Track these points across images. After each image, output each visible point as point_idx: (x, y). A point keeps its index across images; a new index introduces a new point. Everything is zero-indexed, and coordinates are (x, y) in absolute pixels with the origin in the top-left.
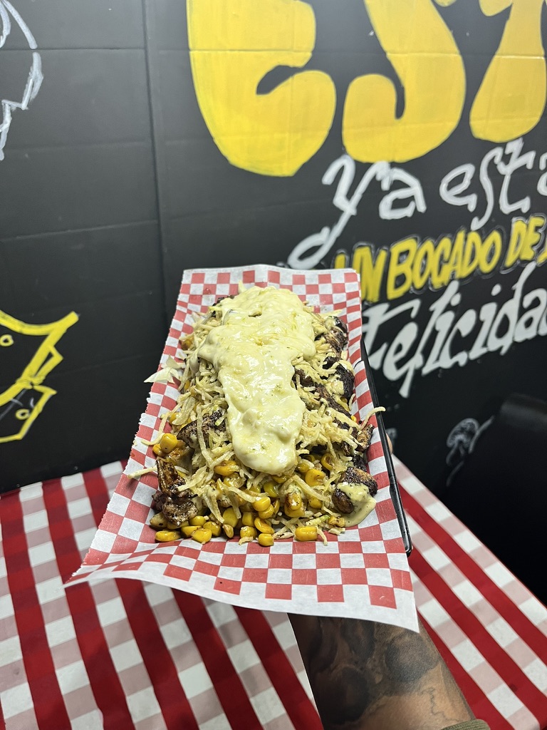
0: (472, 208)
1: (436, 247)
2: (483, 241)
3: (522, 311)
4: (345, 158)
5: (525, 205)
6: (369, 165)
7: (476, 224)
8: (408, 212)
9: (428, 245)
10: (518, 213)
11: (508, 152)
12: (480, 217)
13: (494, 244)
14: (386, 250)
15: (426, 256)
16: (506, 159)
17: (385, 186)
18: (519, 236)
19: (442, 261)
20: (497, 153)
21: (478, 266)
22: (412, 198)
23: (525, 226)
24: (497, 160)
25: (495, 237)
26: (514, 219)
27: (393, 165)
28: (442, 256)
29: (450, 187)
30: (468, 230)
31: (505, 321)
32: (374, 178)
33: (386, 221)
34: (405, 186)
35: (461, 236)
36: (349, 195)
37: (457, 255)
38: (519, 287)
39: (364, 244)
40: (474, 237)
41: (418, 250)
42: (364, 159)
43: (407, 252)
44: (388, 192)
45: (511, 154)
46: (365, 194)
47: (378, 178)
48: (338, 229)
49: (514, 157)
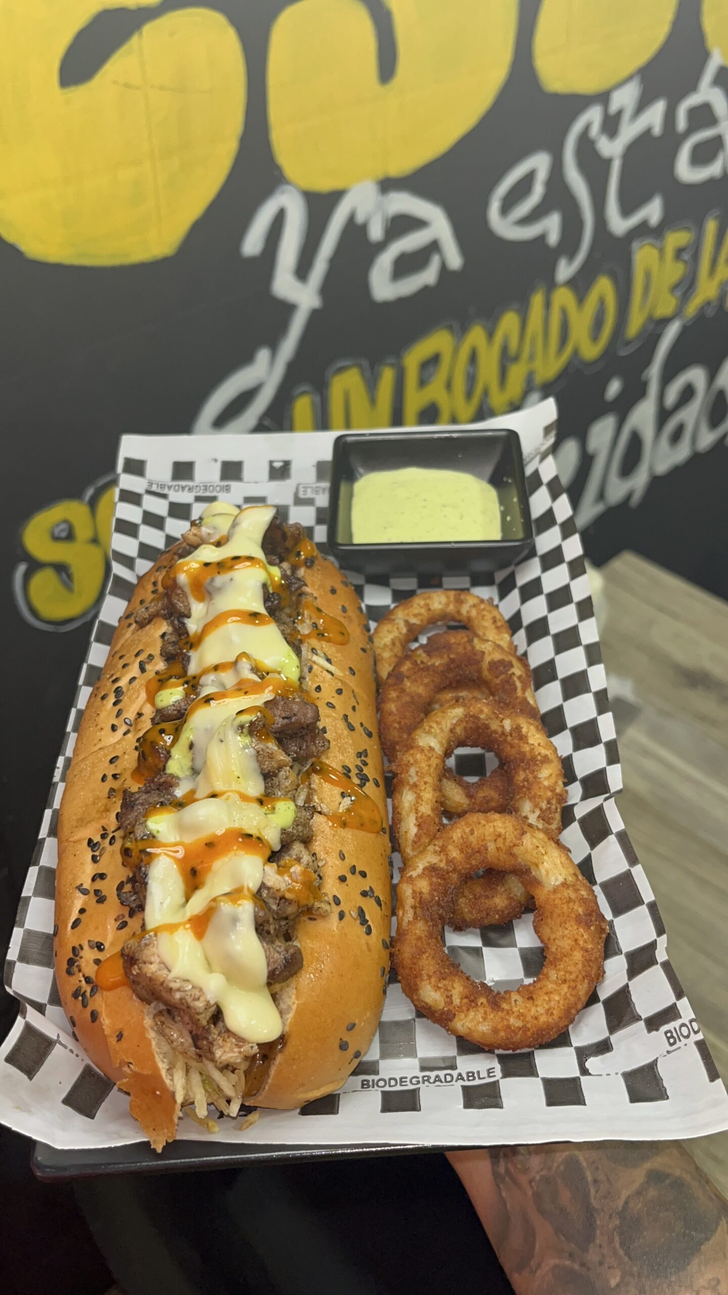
0: (553, 238)
1: (490, 335)
2: (581, 299)
3: (663, 415)
4: (283, 192)
5: (653, 211)
6: (336, 196)
7: (565, 270)
8: (429, 276)
9: (476, 335)
10: (642, 230)
11: (614, 108)
12: (571, 256)
13: (602, 302)
14: (392, 365)
15: (473, 358)
16: (611, 125)
17: (376, 232)
18: (648, 275)
19: (507, 359)
20: (594, 116)
21: (576, 352)
22: (434, 247)
23: (655, 252)
24: (595, 131)
25: (604, 287)
26: (635, 245)
27: (387, 185)
28: (505, 349)
29: (506, 207)
30: (551, 285)
31: (636, 442)
32: (351, 219)
33: (386, 305)
34: (416, 223)
35: (537, 300)
36: (302, 271)
37: (533, 341)
38: (654, 372)
39: (348, 363)
40: (563, 297)
41: (456, 351)
42: (323, 184)
43: (434, 361)
44: (381, 246)
45: (619, 113)
46: (334, 261)
47: (360, 219)
48: (289, 346)
49: (626, 116)
